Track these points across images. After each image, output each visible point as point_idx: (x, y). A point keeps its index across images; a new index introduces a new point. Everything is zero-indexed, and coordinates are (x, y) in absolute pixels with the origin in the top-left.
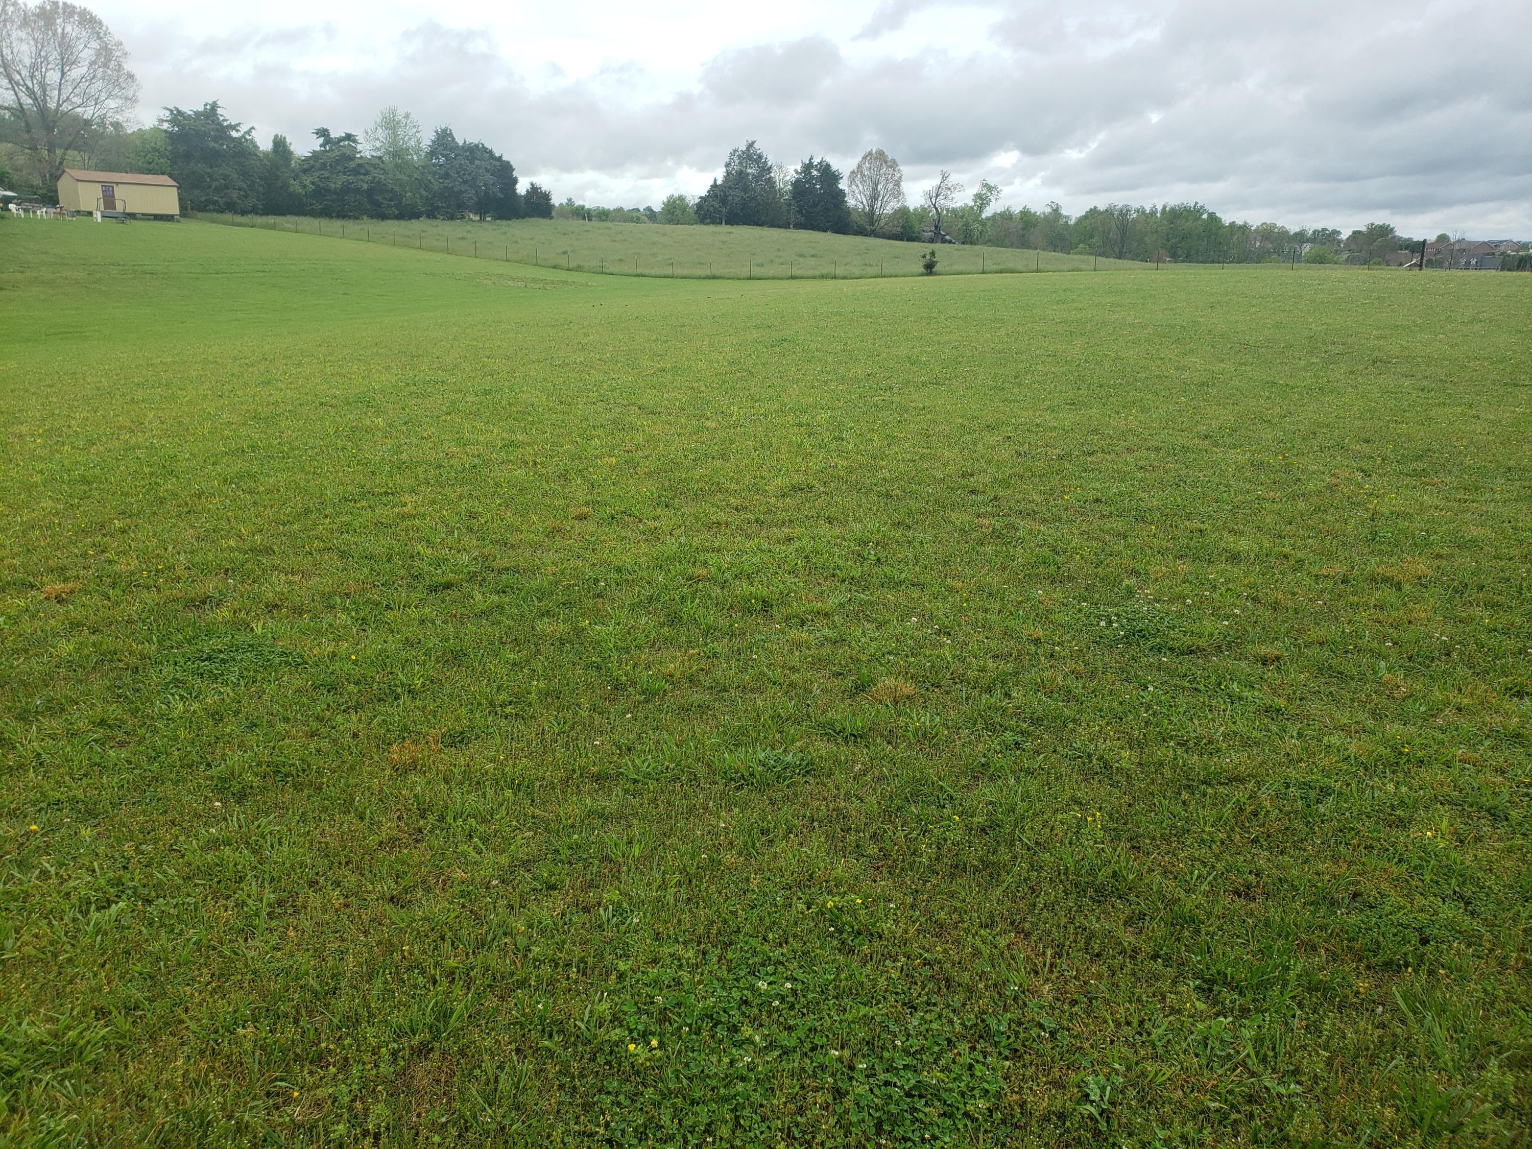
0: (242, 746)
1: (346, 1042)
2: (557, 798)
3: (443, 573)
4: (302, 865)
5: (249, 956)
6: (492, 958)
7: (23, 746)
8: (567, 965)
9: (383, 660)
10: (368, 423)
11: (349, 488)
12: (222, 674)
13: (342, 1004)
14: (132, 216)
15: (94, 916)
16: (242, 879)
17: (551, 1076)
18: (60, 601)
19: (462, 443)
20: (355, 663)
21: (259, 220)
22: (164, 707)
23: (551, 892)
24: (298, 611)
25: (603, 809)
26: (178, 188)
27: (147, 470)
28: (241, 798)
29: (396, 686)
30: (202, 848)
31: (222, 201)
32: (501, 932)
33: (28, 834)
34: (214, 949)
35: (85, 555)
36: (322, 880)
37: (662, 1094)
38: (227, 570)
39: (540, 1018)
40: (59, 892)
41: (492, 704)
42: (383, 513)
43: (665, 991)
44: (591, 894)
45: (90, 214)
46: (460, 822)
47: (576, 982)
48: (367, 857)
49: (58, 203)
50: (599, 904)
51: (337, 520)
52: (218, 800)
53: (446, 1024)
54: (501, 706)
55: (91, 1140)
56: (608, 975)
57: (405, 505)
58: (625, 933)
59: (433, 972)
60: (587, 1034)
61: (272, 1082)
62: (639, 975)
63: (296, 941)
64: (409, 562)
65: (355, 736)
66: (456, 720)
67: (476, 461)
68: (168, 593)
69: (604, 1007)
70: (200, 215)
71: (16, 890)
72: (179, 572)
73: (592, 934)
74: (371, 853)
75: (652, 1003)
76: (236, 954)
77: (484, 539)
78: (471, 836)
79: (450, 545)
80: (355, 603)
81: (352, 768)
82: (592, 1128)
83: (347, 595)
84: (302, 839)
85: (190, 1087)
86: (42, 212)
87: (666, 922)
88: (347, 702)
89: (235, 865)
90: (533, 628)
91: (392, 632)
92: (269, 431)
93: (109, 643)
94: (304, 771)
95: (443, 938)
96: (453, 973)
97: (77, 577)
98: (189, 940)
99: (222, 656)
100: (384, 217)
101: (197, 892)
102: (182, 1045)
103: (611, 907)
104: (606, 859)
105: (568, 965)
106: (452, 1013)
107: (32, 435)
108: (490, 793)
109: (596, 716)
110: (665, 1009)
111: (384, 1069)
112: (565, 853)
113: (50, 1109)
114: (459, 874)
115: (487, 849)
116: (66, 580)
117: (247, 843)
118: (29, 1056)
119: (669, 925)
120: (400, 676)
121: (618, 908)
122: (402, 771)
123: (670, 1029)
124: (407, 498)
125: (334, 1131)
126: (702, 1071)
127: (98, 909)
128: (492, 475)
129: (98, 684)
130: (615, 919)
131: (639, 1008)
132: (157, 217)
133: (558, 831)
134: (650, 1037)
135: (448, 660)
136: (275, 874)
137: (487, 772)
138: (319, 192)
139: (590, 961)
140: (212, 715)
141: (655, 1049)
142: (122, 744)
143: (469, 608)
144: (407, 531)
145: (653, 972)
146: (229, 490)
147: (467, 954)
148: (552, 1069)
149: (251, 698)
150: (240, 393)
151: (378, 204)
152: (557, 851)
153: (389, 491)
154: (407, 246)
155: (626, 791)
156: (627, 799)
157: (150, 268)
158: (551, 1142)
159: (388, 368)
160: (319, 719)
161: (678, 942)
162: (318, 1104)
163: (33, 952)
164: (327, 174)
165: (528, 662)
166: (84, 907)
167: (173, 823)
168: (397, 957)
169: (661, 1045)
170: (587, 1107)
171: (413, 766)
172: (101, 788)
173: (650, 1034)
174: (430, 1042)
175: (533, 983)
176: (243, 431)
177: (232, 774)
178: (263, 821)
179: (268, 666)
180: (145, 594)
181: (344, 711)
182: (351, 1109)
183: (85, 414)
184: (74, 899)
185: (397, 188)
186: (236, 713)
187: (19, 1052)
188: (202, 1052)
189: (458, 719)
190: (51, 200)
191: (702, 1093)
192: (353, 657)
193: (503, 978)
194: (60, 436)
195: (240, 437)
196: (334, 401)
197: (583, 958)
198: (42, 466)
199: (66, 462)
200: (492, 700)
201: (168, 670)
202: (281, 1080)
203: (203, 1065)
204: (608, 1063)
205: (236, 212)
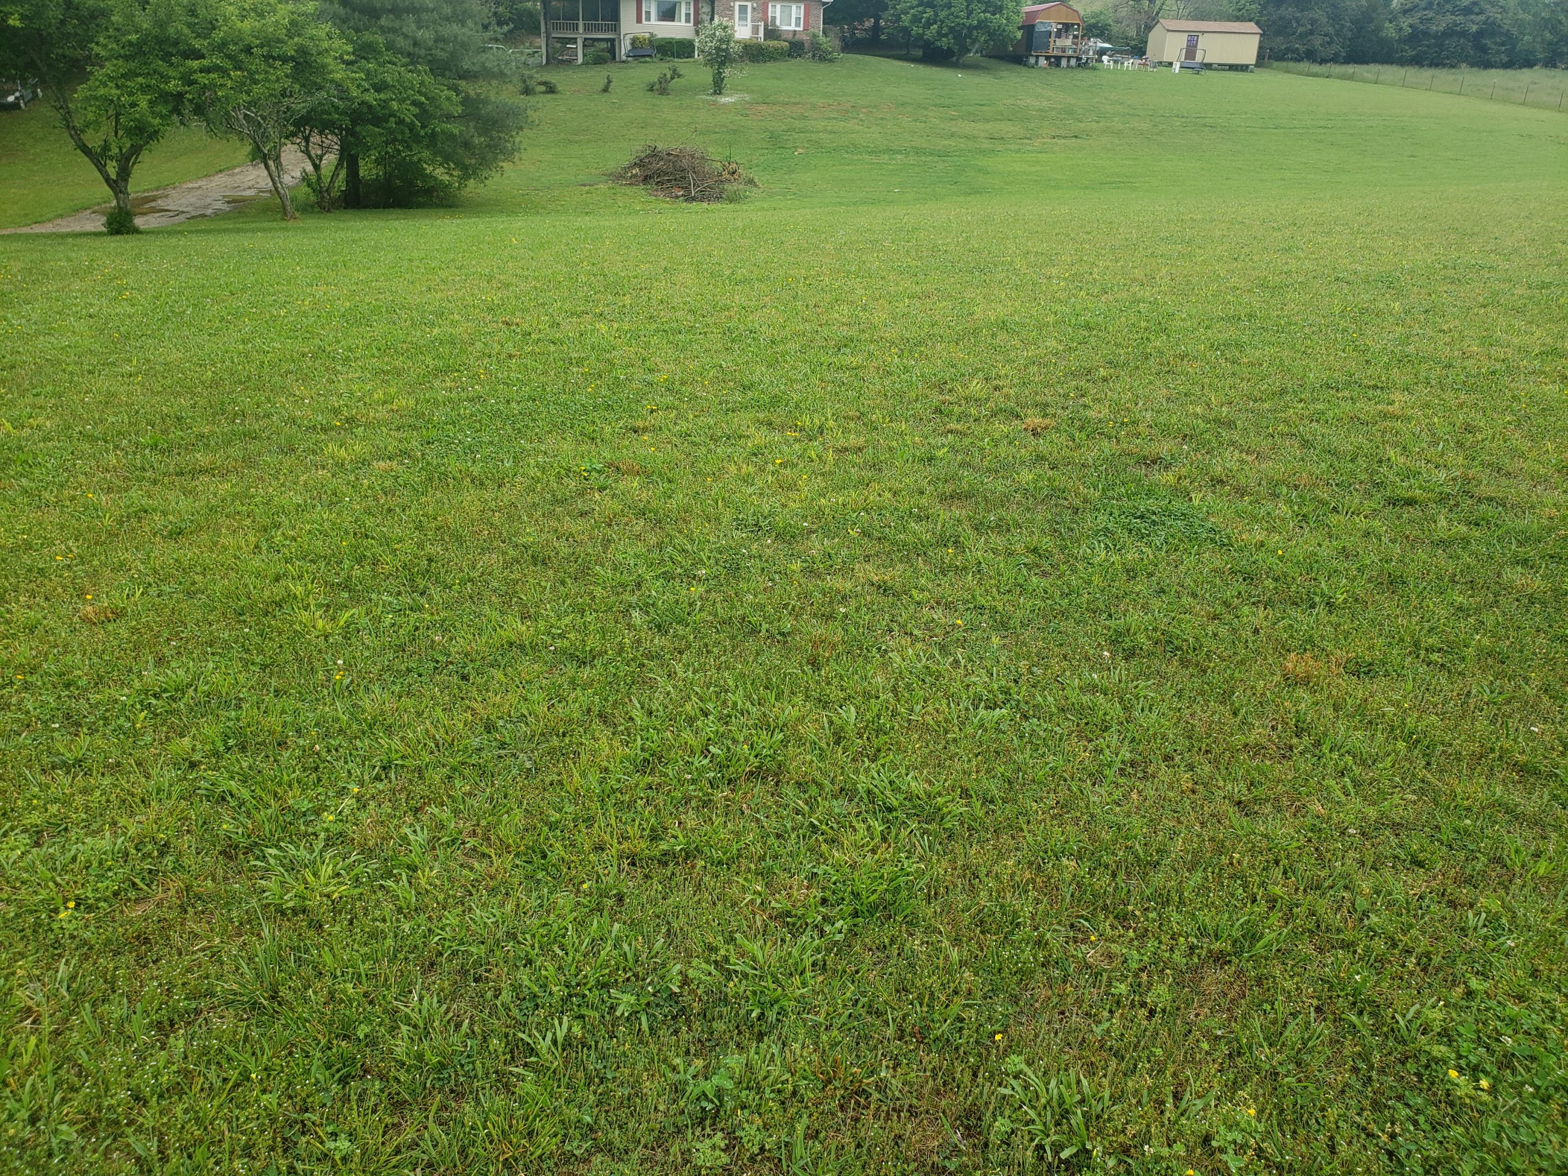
0: (1145, 608)
1: (1151, 915)
2: (1460, 771)
3: (1411, 486)
4: (1164, 737)
5: (1092, 799)
6: (1323, 906)
7: (970, 551)
8: (1407, 951)
9: (1310, 564)
10: (1382, 306)
11: (1336, 375)
12: (1149, 535)
13: (1158, 879)
14: (1208, 66)
15: (982, 712)
16: (1106, 729)
17: (1346, 1052)
18: (1035, 434)
19: (1488, 341)
20: (1281, 558)
21: (1337, 69)
22: (1089, 551)
23: (1416, 869)
24: (1241, 492)
25: (1516, 805)
26: (1261, 35)
27: (1143, 324)
28: (1130, 655)
29: (1315, 594)
30: (1081, 688)
31: (1302, 49)
32: (1342, 883)
33: (953, 625)
34: (1065, 780)
35: (1066, 396)
36: (1177, 759)
37: (1472, 1140)
38: (1186, 436)
39: (1355, 989)
40: (962, 682)
41: (1416, 645)
42: (1366, 408)
43: (1520, 1036)
44: (1465, 891)
45: (1171, 64)
46: (1335, 755)
47: (1411, 973)
48: (1228, 754)
49: (1144, 53)
50: (1471, 906)
51: (1311, 407)
52: (1108, 650)
53: (1252, 945)
54: (1427, 650)
55: (929, 891)
56: (1454, 984)
57: (1391, 403)
58: (1493, 950)
59: (1255, 890)
60: (1404, 1032)
61: (1078, 917)
62: (1493, 1003)
63: (1136, 804)
64: (1375, 466)
65: (1256, 631)
66: (1368, 649)
67: (1498, 367)
68: (1125, 446)
69: (1436, 1016)
70: (1275, 64)
71: (934, 667)
72: (1141, 428)
73: (1450, 932)
74: (1234, 752)
75: (1498, 1040)
76: (1082, 792)
77: (1473, 459)
78: (1343, 774)
79: (1429, 457)
80: (1301, 497)
81: (1242, 662)
82: (1373, 1128)
83: (1296, 487)
84: (1172, 713)
85: (1013, 887)
86: (1130, 63)
87: (1552, 962)
88: (1259, 596)
89: (1105, 714)
90: (1499, 575)
91: (1331, 537)
92: (1273, 302)
93: (1061, 480)
94: (1195, 649)
95: (1277, 863)
96: (1276, 901)
97: (1054, 415)
98: (1047, 763)
99: (1154, 517)
100: (1487, 65)
101: (1065, 726)
102: (1017, 849)
103: (1484, 915)
104: (1498, 860)
105: (1409, 952)
106: (1261, 938)
107: (1059, 278)
108: (1380, 737)
109: (1545, 698)
110: (1513, 1055)
111: (1176, 956)
112: (1447, 834)
113: (908, 852)
114: (1317, 807)
115: (1357, 793)
116: (1045, 416)
117: (1121, 698)
118: (907, 803)
119: (1555, 967)
120: (1323, 585)
121: (1493, 920)
122: (1292, 681)
123: (1511, 1079)
124: (1397, 396)
125: (1116, 987)
126: (1534, 1144)
127: (987, 708)
128: (1512, 385)
129: (1042, 515)
130: (1485, 930)
131: (1479, 1037)
132: (1233, 68)
133: (1448, 808)
134: (1481, 1075)
135: (1382, 583)
136: (1136, 735)
137: (1383, 716)
138: (1416, 37)
139: (1436, 960)
140: (1128, 571)
141: (1483, 1090)
142: (1045, 574)
143: (1427, 533)
144: (1384, 432)
145: (1513, 1009)
146: (1211, 356)
147: (1297, 889)
148: (1349, 1049)
149: (1168, 564)
150: (1255, 258)
151: (1484, 50)
152: (1438, 827)
153: (1379, 385)
154: (1506, 101)
155: (1555, 797)
156: (1552, 806)
157: (1211, 121)
158: (1324, 1116)
159: (1429, 246)
160: (1226, 604)
161: (1560, 991)
162: (1110, 957)
163: (931, 722)
164: (1430, 14)
165: (1478, 611)
166: (977, 701)
167: (1065, 657)
168: (1225, 860)
169: (1493, 1091)
170: (1377, 1106)
171: (1305, 681)
172: (1017, 607)
173: (1482, 1071)
174: (1229, 955)
175: (1359, 951)
176: (1246, 298)
177: (1128, 630)
178: (1142, 684)
179: (1193, 538)
180: (1105, 443)
181: (1254, 603)
182: (1136, 976)
183: (1108, 263)
184: (972, 690)
185: (1515, 31)
186: (1151, 575)
187: (901, 797)
188: (1031, 864)
189: (1371, 648)
190: (1139, 51)
191: (1524, 1166)
192: (1280, 552)
193: (1328, 930)
194: (1081, 281)
195: (1240, 304)
196: (1353, 277)
197: (1429, 953)
198: (1057, 307)
199: (1078, 307)
200: (1418, 641)
201: (1102, 518)
202: (1086, 920)
203: (1027, 875)
204: (1419, 1075)
205: (1314, 61)
